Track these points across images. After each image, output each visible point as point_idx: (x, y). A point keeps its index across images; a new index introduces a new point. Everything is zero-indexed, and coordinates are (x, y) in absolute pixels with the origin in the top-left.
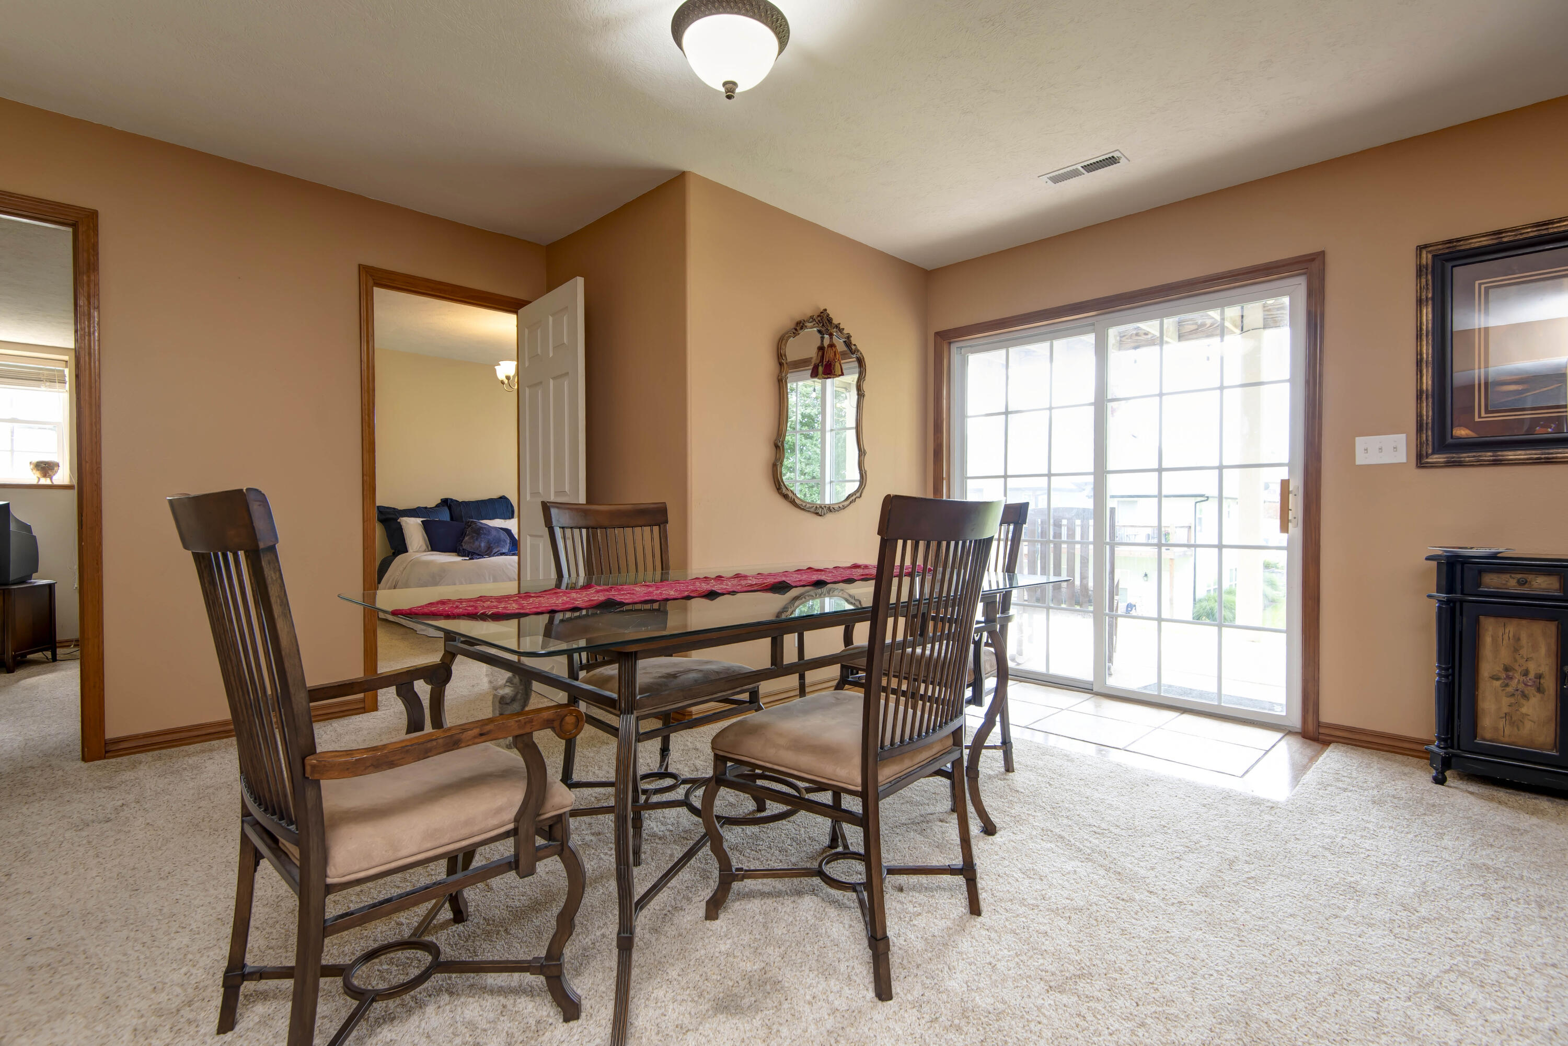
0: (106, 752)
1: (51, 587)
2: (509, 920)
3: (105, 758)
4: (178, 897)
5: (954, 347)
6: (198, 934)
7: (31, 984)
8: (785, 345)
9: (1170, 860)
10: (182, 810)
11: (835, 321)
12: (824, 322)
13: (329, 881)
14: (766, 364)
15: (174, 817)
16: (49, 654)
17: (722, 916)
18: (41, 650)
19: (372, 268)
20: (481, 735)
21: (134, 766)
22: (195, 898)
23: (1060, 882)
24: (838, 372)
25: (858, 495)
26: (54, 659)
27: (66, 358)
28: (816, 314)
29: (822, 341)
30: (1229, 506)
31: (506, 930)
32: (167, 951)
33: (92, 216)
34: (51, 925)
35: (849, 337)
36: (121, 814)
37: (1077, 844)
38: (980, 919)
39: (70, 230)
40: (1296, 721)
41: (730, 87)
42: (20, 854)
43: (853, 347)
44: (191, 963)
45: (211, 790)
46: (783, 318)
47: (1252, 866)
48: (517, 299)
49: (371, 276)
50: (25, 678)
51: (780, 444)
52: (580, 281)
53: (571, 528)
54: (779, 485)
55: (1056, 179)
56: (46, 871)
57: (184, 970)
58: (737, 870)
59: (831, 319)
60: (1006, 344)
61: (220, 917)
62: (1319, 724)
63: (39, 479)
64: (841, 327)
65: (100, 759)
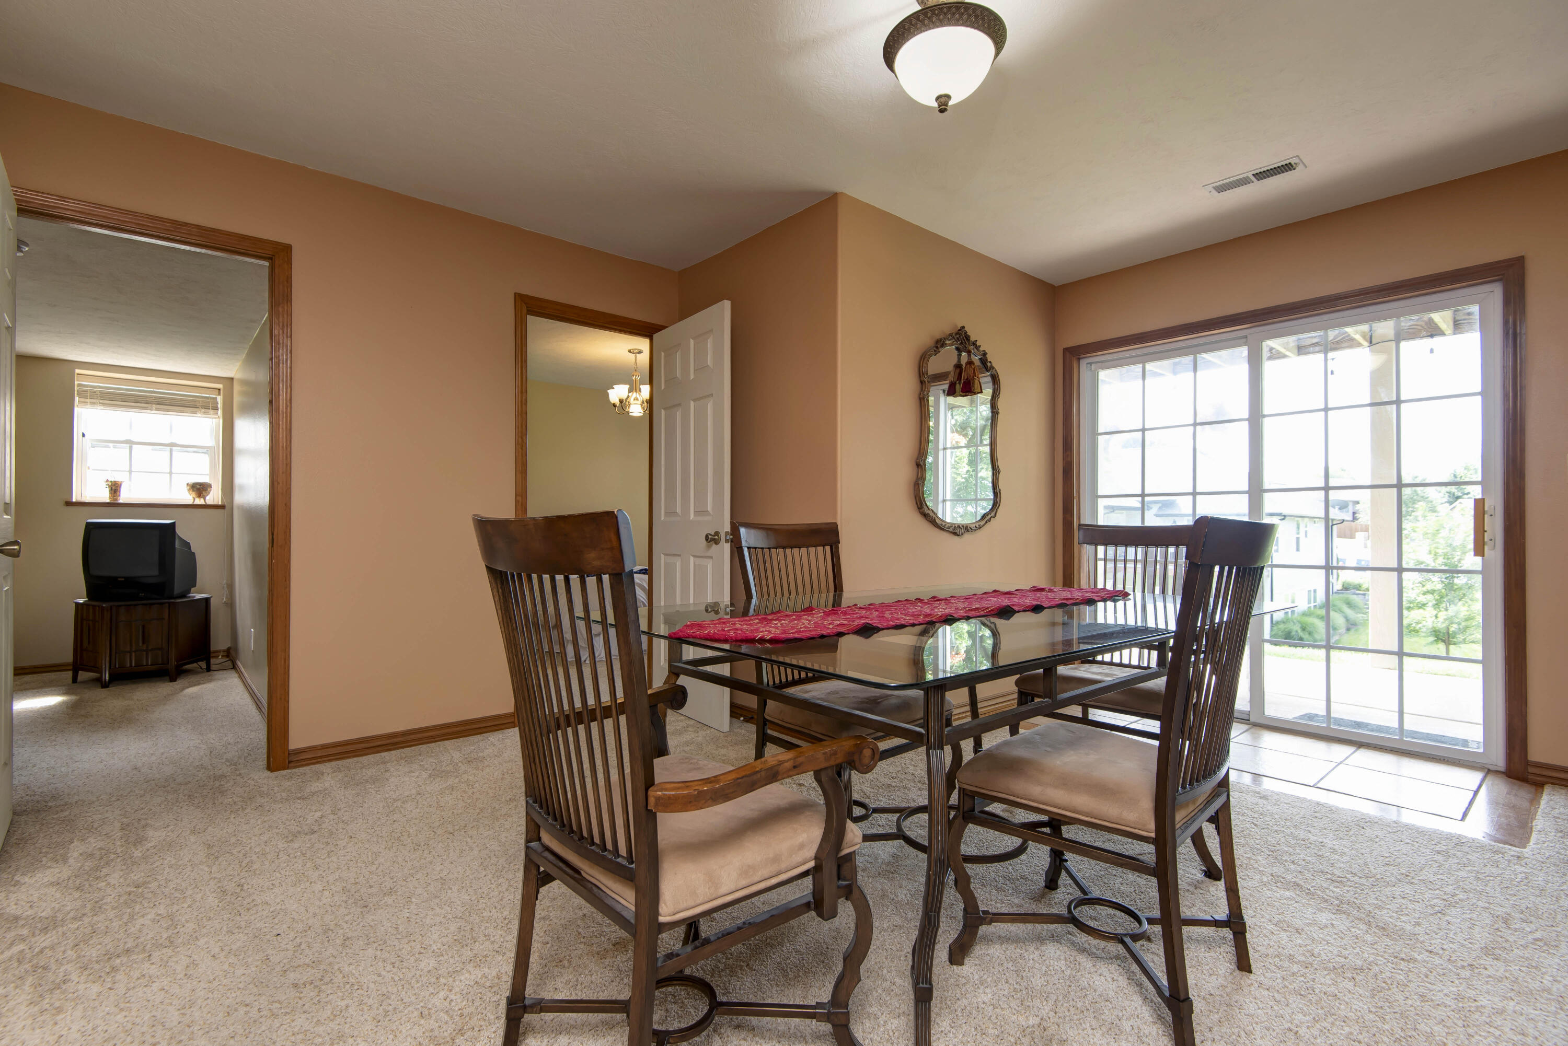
0: (290, 762)
1: (207, 600)
2: (746, 954)
3: (288, 768)
4: (408, 915)
5: (1083, 363)
6: (442, 955)
7: (301, 1003)
8: (927, 363)
9: (1432, 915)
10: (379, 823)
11: (972, 339)
12: (962, 339)
13: (662, 919)
14: (908, 382)
15: (373, 830)
16: (203, 664)
17: (966, 961)
18: (196, 662)
19: (527, 296)
20: (795, 767)
21: (319, 776)
22: (425, 917)
23: (1321, 936)
24: (977, 389)
25: (993, 514)
26: (208, 669)
27: (220, 386)
28: (955, 331)
29: (959, 359)
30: (1306, 527)
31: (748, 965)
32: (418, 973)
33: (287, 249)
34: (298, 940)
35: (985, 354)
36: (324, 826)
37: (1319, 892)
38: (1252, 976)
39: (266, 264)
40: (1499, 759)
41: (943, 101)
42: (244, 864)
43: (989, 364)
44: (446, 987)
45: (399, 803)
46: (923, 337)
47: (1532, 926)
48: (653, 324)
49: (525, 303)
50: (188, 687)
51: (922, 463)
52: (727, 304)
53: (769, 548)
54: (921, 504)
55: (1221, 189)
56: (274, 882)
57: (442, 995)
58: (983, 912)
59: (969, 337)
60: (1144, 359)
61: (455, 938)
62: (1527, 763)
63: (194, 499)
64: (978, 344)
65: (284, 769)
